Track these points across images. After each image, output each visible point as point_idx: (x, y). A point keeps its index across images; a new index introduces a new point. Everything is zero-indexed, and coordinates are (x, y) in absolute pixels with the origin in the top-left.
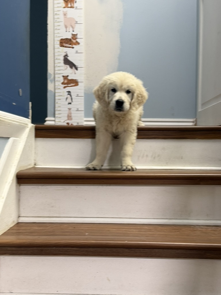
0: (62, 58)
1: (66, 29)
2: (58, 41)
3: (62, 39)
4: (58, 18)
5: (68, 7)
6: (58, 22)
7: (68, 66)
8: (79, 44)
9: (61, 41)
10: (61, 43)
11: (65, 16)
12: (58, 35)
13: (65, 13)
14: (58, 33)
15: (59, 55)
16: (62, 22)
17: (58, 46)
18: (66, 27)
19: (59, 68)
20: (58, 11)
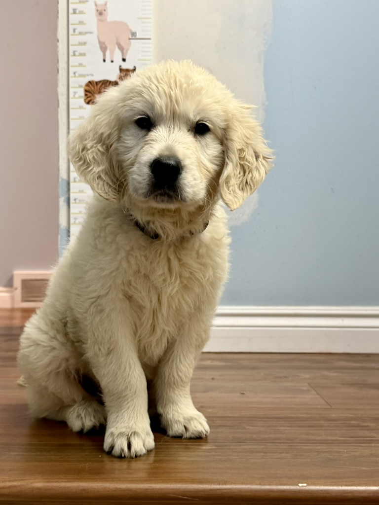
1: (104, 55)
2: (80, 86)
4: (81, 23)
6: (80, 33)
9: (87, 88)
10: (89, 94)
11: (100, 18)
12: (80, 71)
13: (99, 8)
14: (81, 65)
16: (91, 33)
17: (82, 101)
18: (104, 49)
20: (81, 2)
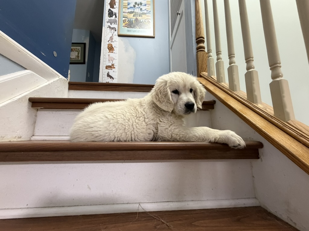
0: (106, 74)
3: (107, 66)
4: (106, 57)
5: (110, 52)
7: (109, 78)
8: (115, 68)
12: (105, 64)
13: (109, 55)
15: (105, 73)
17: (105, 69)
18: (109, 61)
19: (104, 79)
20: (106, 54)
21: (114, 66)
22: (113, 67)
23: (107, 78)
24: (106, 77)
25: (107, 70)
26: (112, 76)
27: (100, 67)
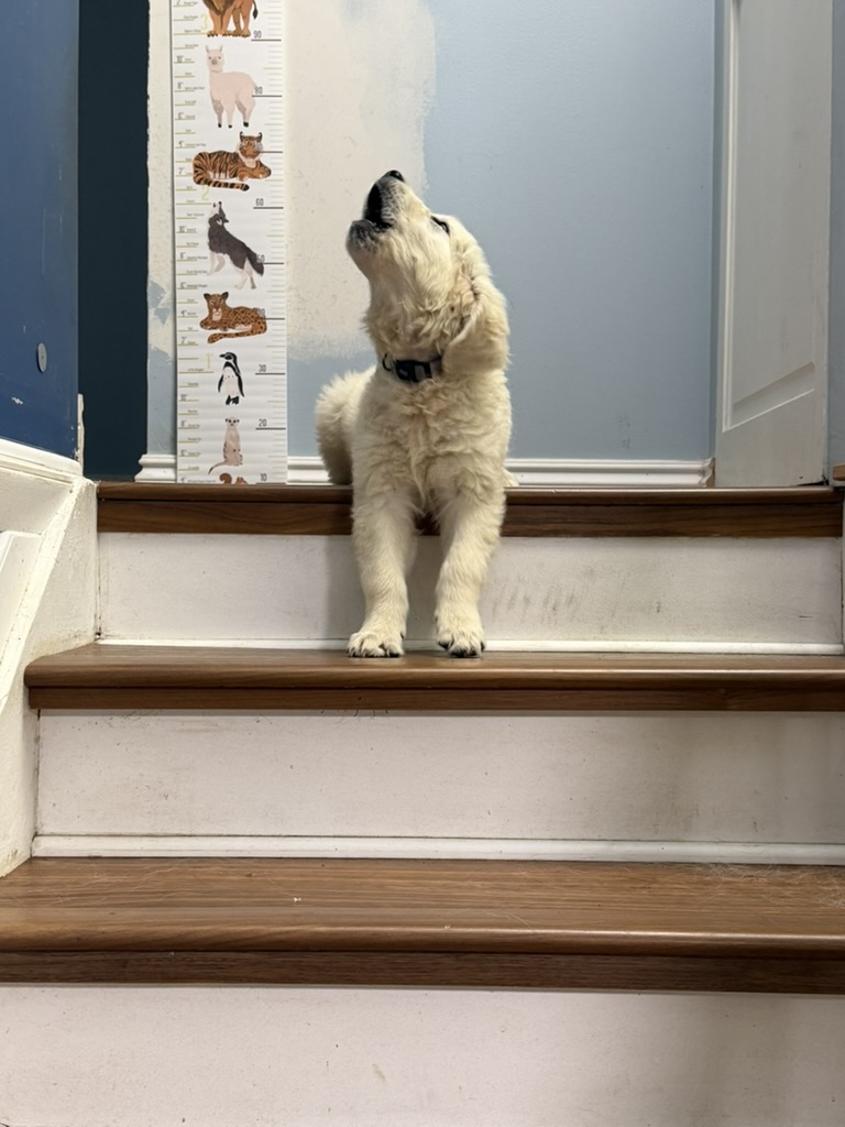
0: (204, 227)
2: (188, 160)
3: (201, 155)
4: (188, 75)
5: (226, 33)
6: (187, 89)
7: (227, 258)
8: (269, 173)
9: (198, 162)
10: (200, 171)
11: (214, 68)
12: (187, 139)
13: (212, 56)
14: (188, 131)
15: (190, 217)
16: (202, 88)
18: (219, 109)
19: (191, 266)
20: (187, 47)
21: (263, 159)
22: (250, 163)
23: (205, 265)
24: (207, 252)
25: (203, 188)
26: (248, 245)
27: (149, 163)
